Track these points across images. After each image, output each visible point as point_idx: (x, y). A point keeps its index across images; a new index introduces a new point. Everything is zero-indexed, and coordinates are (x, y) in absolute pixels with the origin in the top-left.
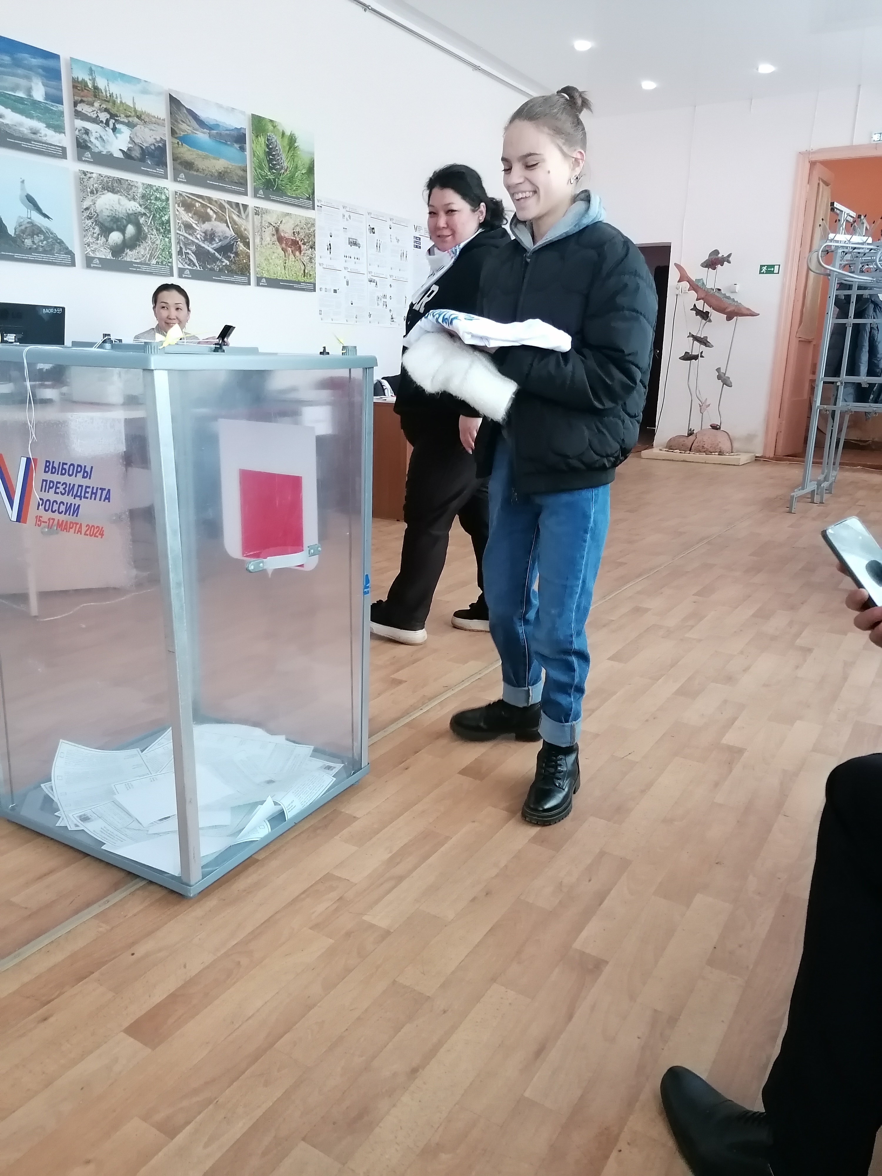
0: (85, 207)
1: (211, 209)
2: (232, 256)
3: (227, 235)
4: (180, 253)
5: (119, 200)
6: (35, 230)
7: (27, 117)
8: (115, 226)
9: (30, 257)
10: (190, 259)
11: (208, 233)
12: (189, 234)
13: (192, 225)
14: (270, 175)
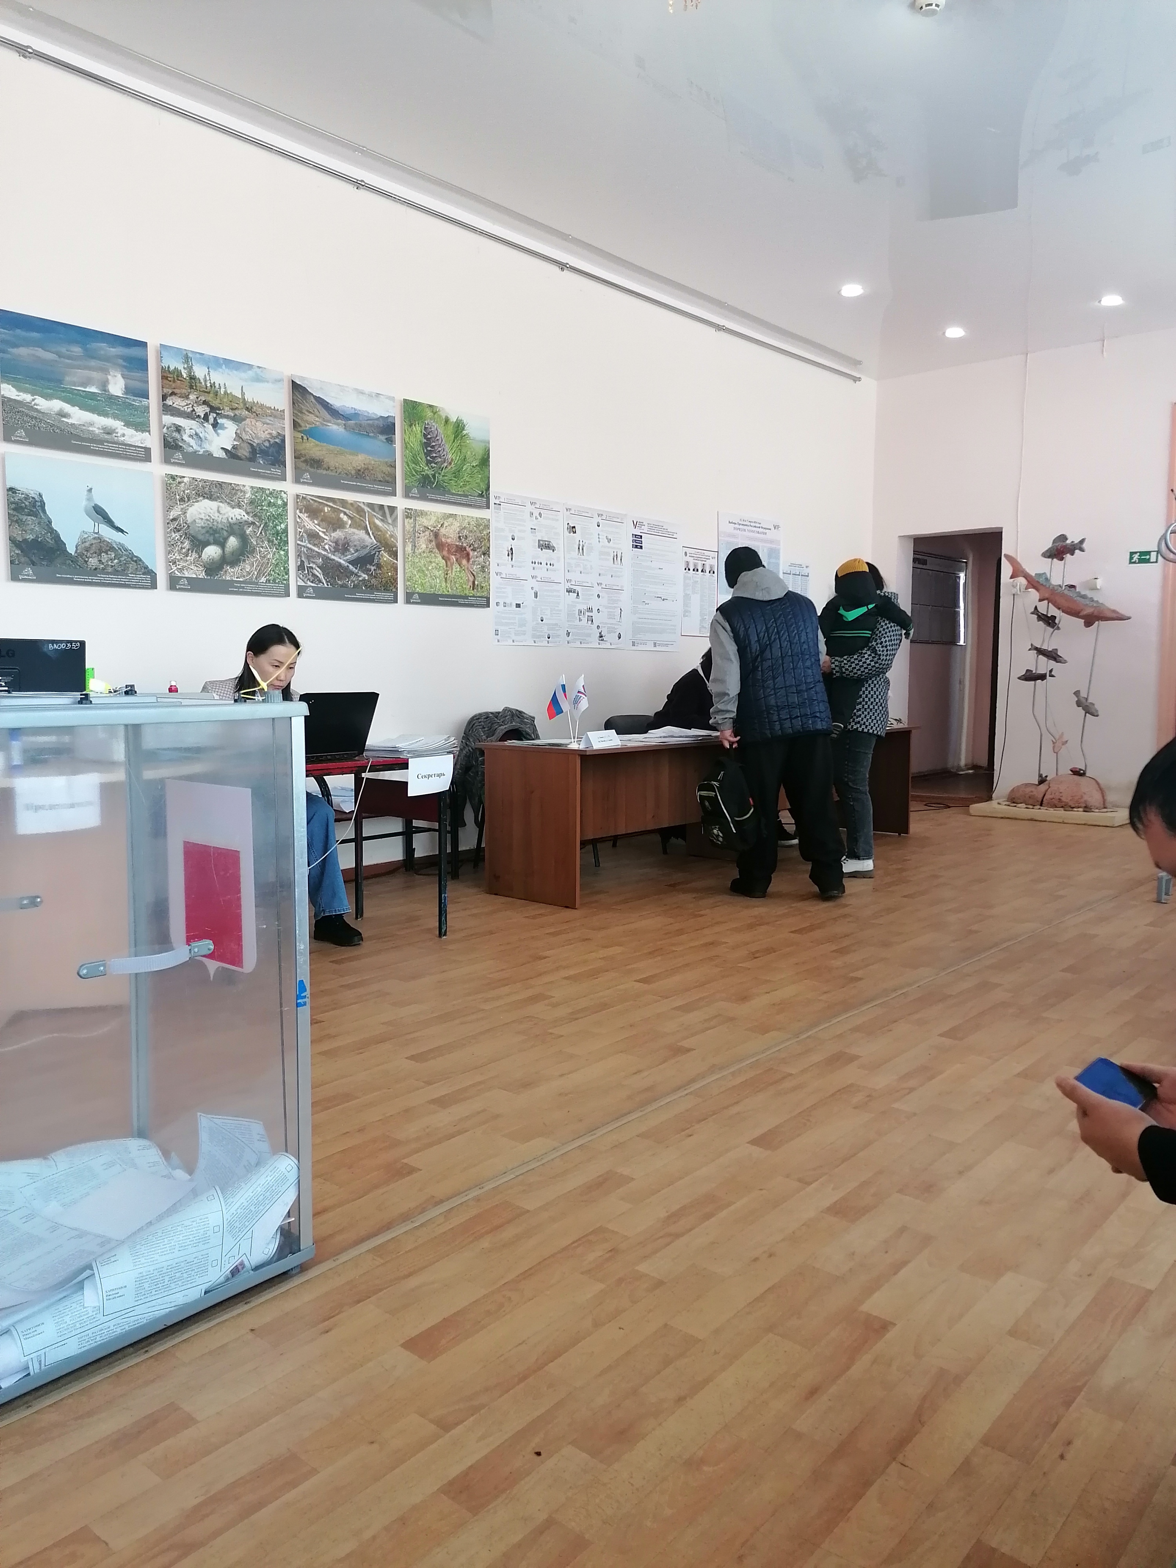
0: (171, 518)
1: (345, 514)
2: (373, 568)
3: (366, 544)
4: (301, 567)
5: (218, 508)
6: (102, 547)
7: (99, 414)
8: (211, 539)
9: (95, 579)
10: (313, 575)
11: (340, 542)
12: (314, 545)
13: (318, 533)
14: (427, 470)
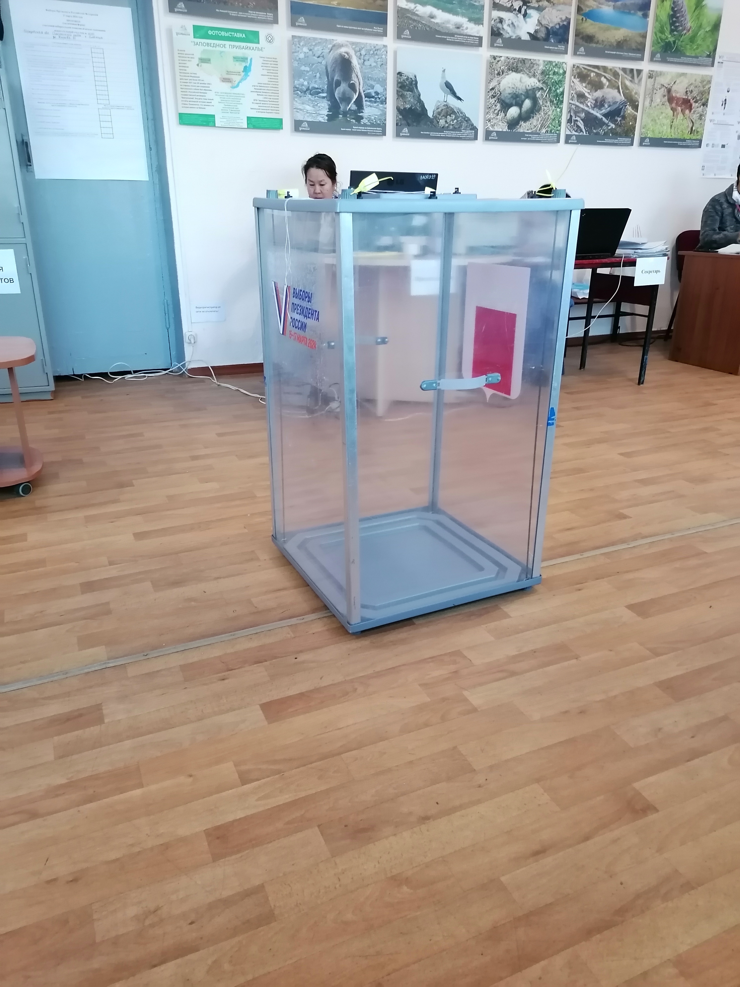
0: (491, 88)
1: (605, 77)
2: (619, 119)
3: (617, 100)
4: (570, 121)
5: (521, 78)
6: (448, 111)
8: (514, 102)
9: (442, 134)
10: (578, 126)
12: (581, 103)
13: (585, 94)
14: (670, 38)
